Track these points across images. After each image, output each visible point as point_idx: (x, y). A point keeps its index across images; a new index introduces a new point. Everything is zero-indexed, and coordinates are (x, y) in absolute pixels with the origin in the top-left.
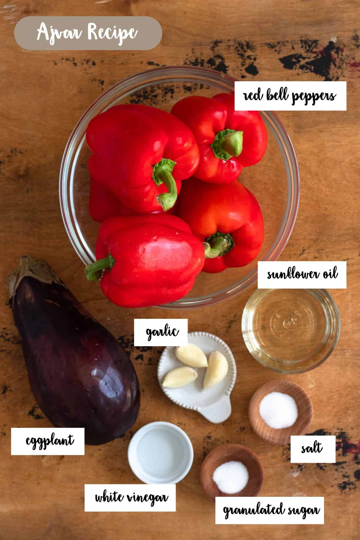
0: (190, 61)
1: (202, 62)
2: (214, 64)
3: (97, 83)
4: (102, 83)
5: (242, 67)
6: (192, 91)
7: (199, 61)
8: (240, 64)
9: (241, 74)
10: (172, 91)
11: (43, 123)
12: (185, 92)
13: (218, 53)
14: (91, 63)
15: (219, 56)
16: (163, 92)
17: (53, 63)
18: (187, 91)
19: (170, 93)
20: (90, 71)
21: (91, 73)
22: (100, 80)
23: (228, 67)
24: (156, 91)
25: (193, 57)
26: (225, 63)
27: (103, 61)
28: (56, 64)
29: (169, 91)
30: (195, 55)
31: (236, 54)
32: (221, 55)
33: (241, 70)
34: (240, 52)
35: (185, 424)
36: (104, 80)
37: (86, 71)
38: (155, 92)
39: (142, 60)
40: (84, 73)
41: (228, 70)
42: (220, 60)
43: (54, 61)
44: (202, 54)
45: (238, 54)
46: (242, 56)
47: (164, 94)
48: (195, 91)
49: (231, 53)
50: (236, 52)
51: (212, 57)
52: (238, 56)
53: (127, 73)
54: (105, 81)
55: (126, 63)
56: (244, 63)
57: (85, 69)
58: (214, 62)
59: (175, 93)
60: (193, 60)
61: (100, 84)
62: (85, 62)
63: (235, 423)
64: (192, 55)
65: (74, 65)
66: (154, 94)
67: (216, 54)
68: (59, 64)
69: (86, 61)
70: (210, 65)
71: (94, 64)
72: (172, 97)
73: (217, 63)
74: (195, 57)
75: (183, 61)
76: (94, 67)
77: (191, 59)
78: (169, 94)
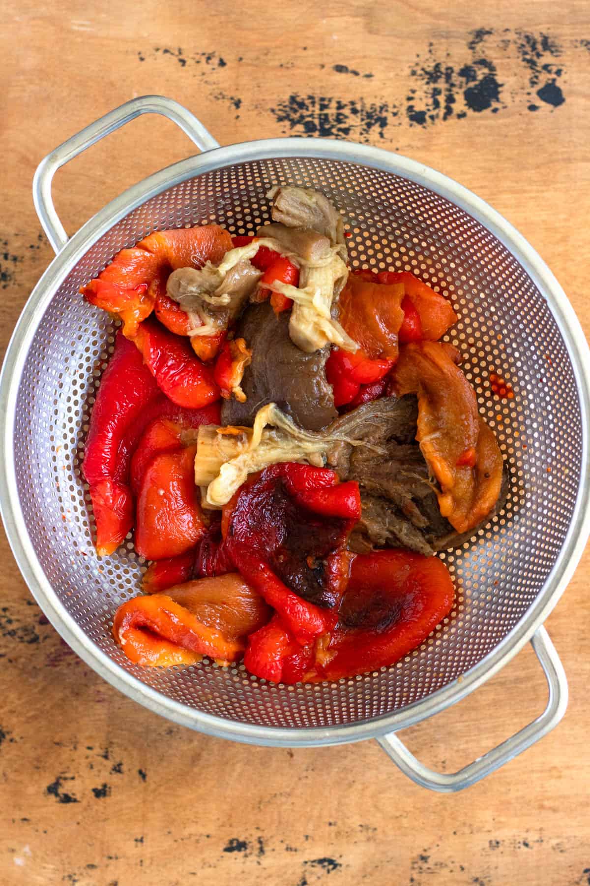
0: (423, 69)
1: (449, 71)
2: (474, 78)
3: (227, 103)
4: (238, 104)
5: (532, 87)
6: (425, 125)
7: (443, 70)
8: (527, 82)
9: (529, 101)
10: (383, 123)
11: (109, 181)
12: (411, 125)
13: (483, 56)
14: (215, 61)
15: (483, 63)
16: (364, 123)
17: (137, 57)
18: (414, 123)
19: (378, 124)
20: (214, 77)
21: (214, 83)
22: (232, 99)
23: (502, 85)
24: (347, 120)
25: (431, 60)
26: (496, 78)
27: (241, 59)
28: (142, 59)
29: (376, 122)
30: (433, 57)
31: (521, 59)
32: (488, 60)
33: (529, 94)
34: (528, 57)
35: (375, 829)
36: (242, 97)
37: (205, 78)
38: (345, 123)
39: (325, 60)
40: (201, 81)
41: (502, 92)
42: (486, 71)
43: (139, 53)
44: (448, 55)
45: (524, 60)
46: (532, 64)
47: (365, 127)
48: (433, 124)
49: (509, 58)
50: (520, 55)
51: (469, 63)
52: (524, 64)
53: (289, 86)
54: (242, 100)
55: (289, 65)
56: (535, 80)
57: (203, 74)
58: (472, 73)
59: (388, 127)
60: (430, 67)
61: (233, 107)
62: (203, 59)
63: (479, 830)
64: (428, 55)
65: (181, 63)
66: (342, 126)
67: (477, 58)
68: (149, 60)
69: (206, 56)
70: (464, 79)
71: (222, 63)
72: (381, 135)
73: (480, 77)
74: (435, 61)
75: (410, 67)
76: (222, 70)
77: (425, 66)
78: (376, 128)
